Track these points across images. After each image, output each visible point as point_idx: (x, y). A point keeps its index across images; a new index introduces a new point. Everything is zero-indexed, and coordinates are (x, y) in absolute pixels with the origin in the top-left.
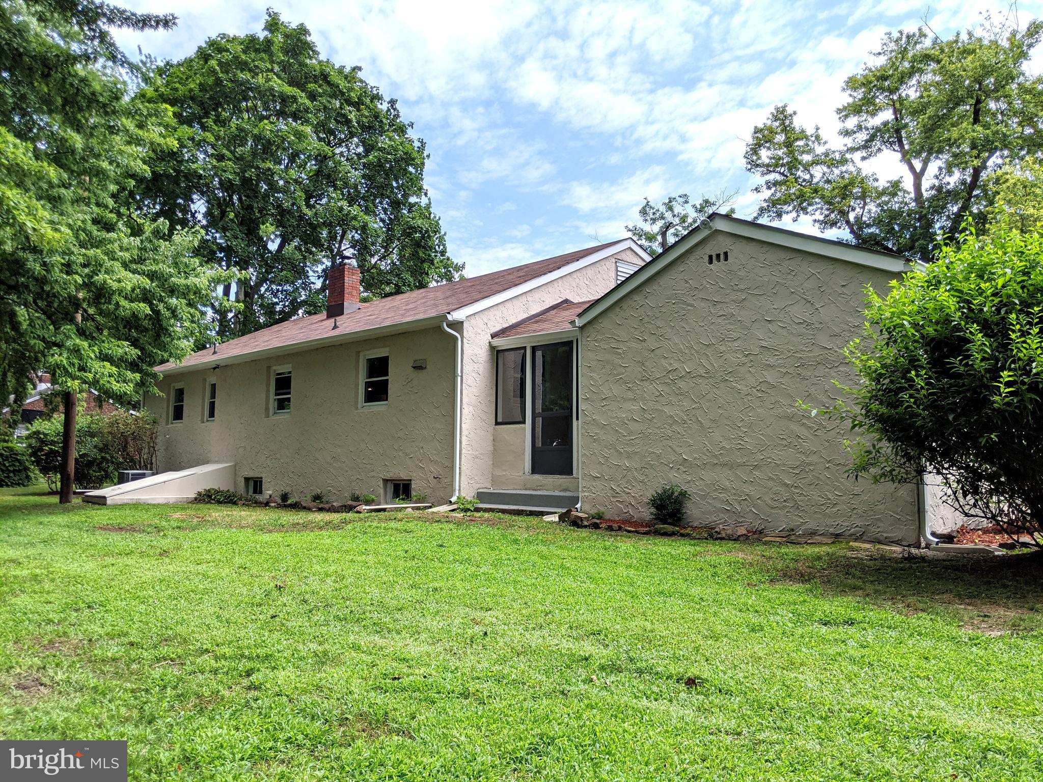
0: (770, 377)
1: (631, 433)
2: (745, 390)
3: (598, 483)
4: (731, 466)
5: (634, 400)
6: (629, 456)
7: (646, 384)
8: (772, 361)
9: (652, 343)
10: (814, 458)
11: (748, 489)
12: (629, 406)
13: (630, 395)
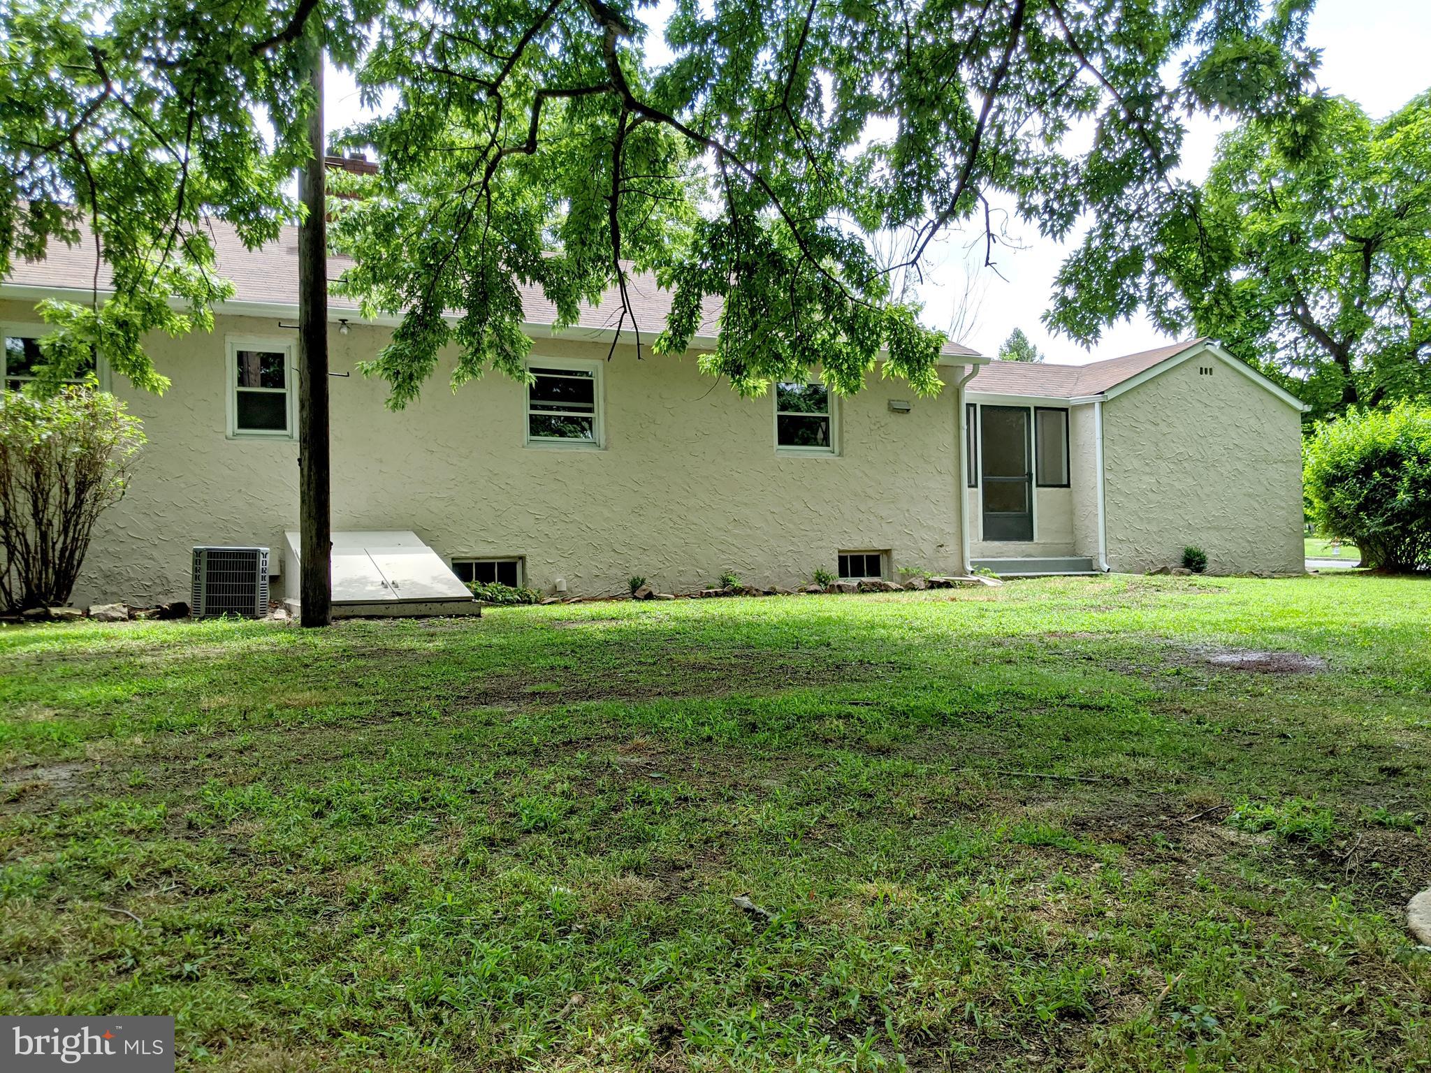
0: (1240, 466)
1: (1150, 502)
2: (1225, 473)
3: (1125, 546)
4: (1217, 529)
5: (1151, 474)
6: (1149, 521)
7: (1159, 461)
8: (1240, 455)
9: (1163, 428)
10: (1262, 524)
11: (1228, 545)
12: (1146, 478)
13: (1147, 469)
